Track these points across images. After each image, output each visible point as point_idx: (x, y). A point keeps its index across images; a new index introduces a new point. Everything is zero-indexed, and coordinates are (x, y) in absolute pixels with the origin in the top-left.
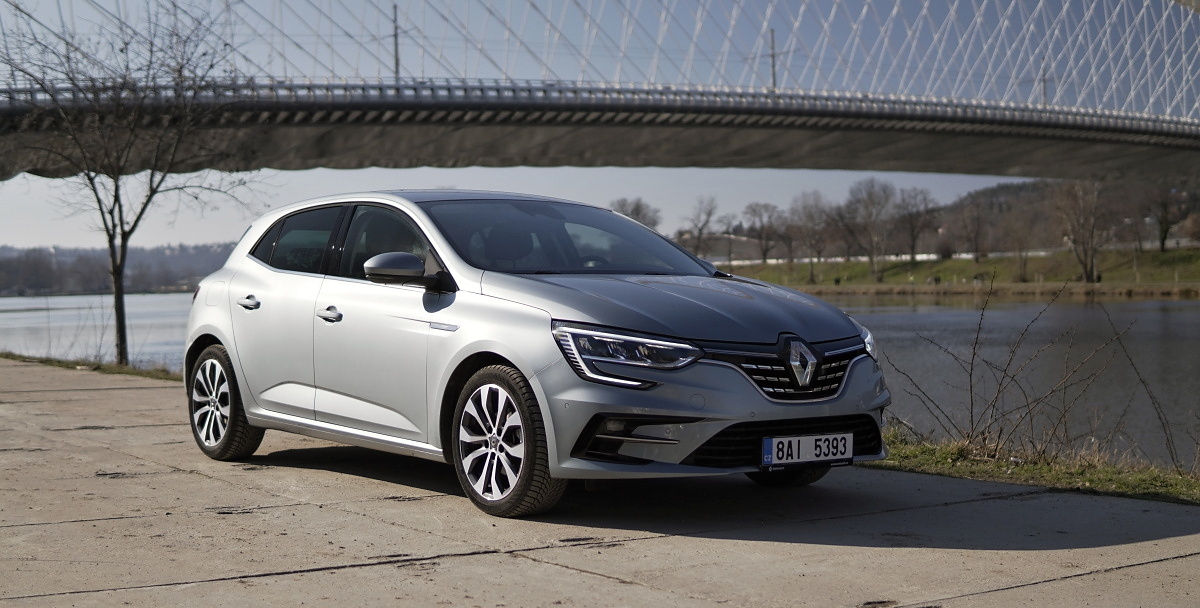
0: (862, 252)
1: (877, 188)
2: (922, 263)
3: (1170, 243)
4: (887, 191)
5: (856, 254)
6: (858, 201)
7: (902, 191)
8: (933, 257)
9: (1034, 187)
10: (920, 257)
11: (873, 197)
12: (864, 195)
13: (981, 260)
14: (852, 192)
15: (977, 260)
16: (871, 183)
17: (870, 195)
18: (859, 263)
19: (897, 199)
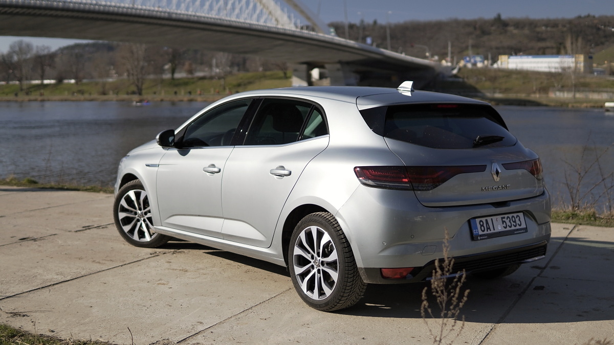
0: (15, 78)
1: (24, 45)
2: (47, 85)
3: (178, 75)
4: (29, 46)
5: (12, 80)
6: (14, 52)
7: (37, 47)
8: (53, 81)
9: (94, 45)
10: (46, 82)
11: (22, 50)
12: (17, 49)
13: (79, 83)
14: (12, 47)
15: (77, 83)
16: (21, 43)
17: (20, 49)
18: (14, 85)
19: (34, 51)
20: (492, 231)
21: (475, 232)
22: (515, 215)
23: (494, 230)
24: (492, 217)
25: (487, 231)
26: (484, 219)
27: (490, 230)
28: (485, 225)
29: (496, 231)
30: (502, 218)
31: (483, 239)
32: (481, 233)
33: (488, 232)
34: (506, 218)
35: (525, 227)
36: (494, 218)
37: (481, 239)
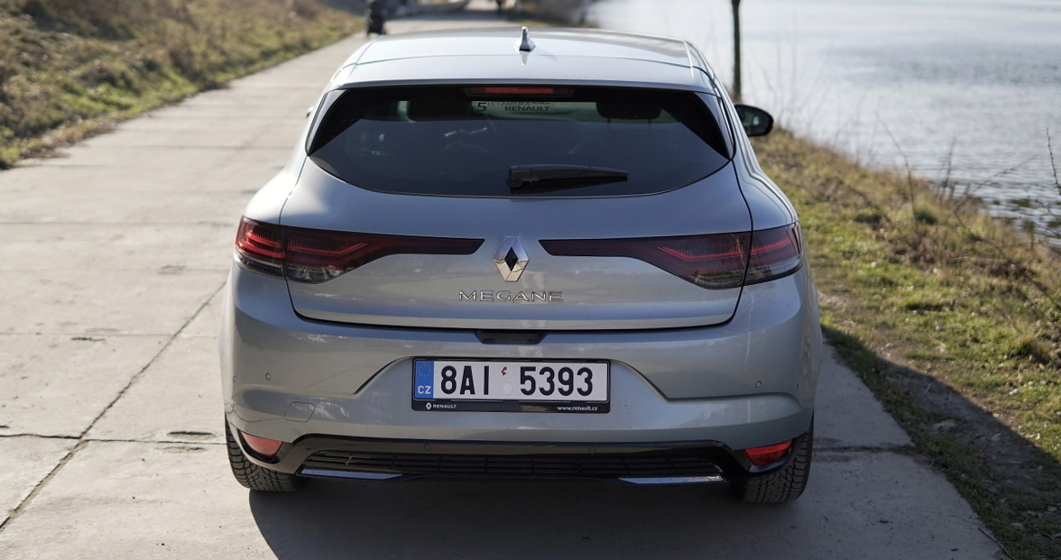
20: (479, 394)
21: (421, 390)
22: (575, 367)
23: (486, 392)
24: (487, 364)
25: (462, 393)
26: (460, 367)
27: (473, 392)
28: (459, 379)
29: (492, 395)
30: (523, 370)
31: (436, 409)
32: (439, 394)
33: (462, 397)
34: (538, 370)
35: (604, 398)
36: (495, 367)
37: (432, 409)
